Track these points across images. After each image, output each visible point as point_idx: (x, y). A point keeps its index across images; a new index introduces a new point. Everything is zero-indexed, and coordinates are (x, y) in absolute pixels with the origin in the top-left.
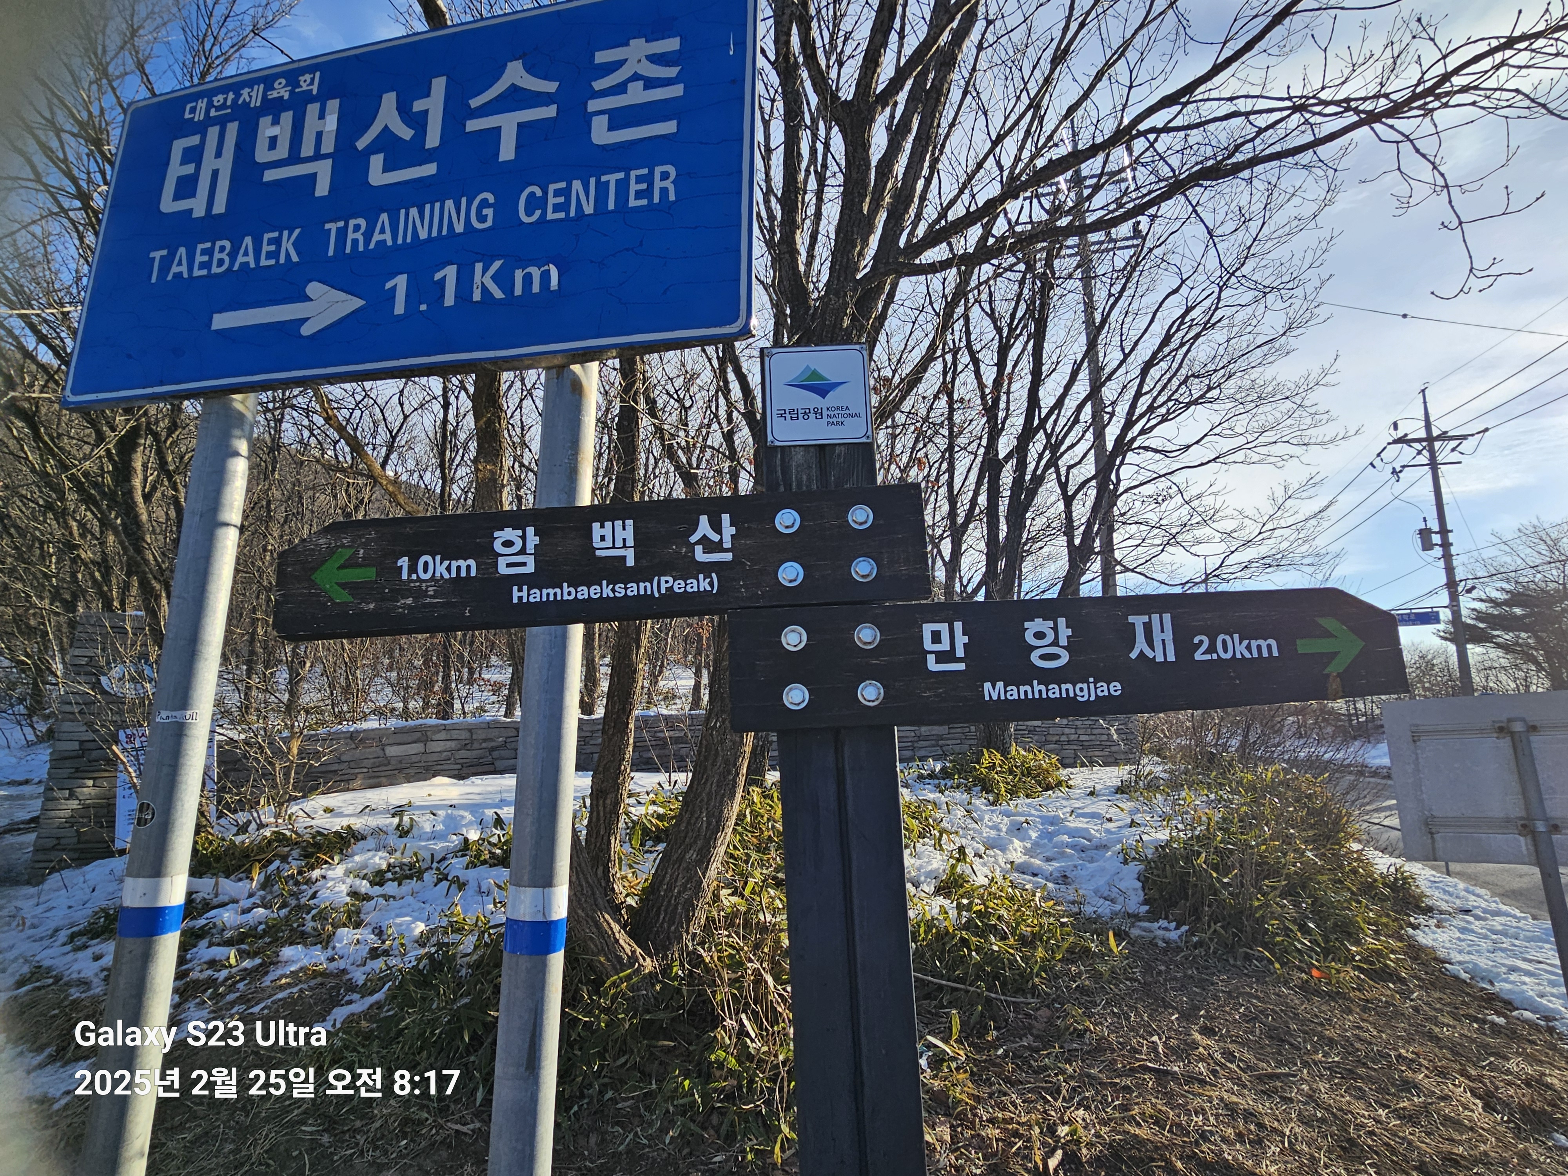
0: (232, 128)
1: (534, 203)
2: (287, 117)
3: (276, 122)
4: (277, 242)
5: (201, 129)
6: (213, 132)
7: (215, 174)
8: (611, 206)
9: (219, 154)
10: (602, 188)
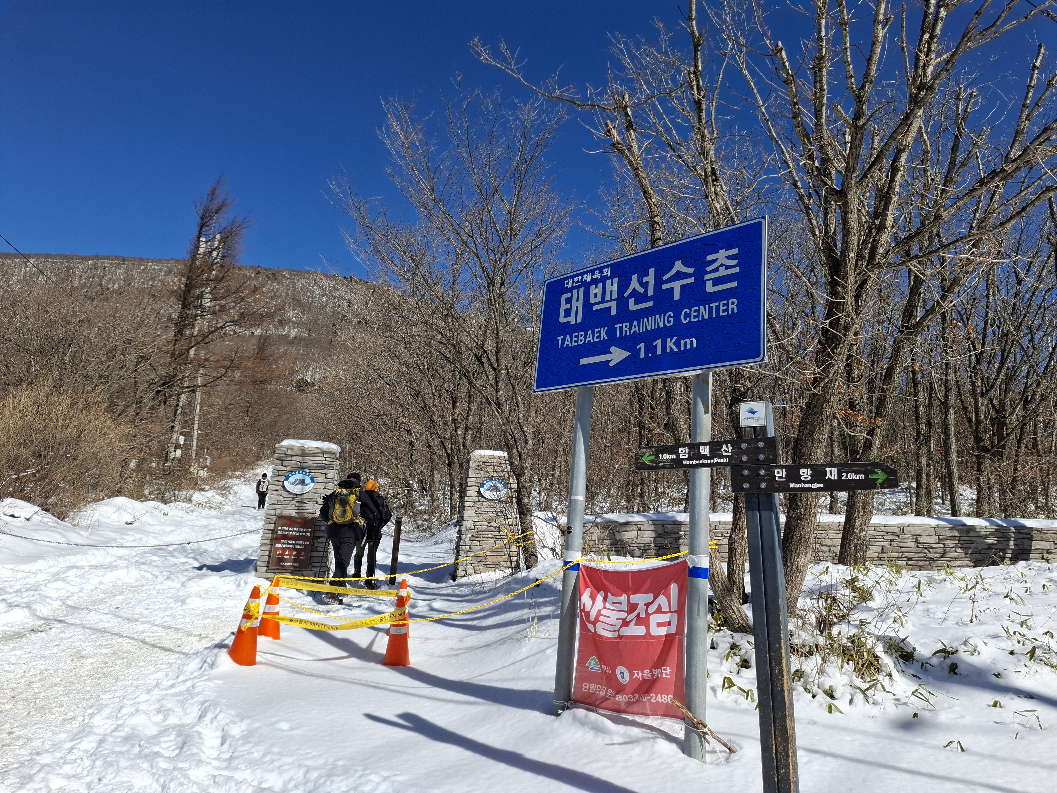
0: (582, 290)
1: (687, 315)
2: (600, 285)
3: (596, 287)
4: (599, 332)
5: (571, 290)
6: (575, 291)
7: (577, 307)
8: (714, 316)
9: (577, 300)
10: (710, 309)
